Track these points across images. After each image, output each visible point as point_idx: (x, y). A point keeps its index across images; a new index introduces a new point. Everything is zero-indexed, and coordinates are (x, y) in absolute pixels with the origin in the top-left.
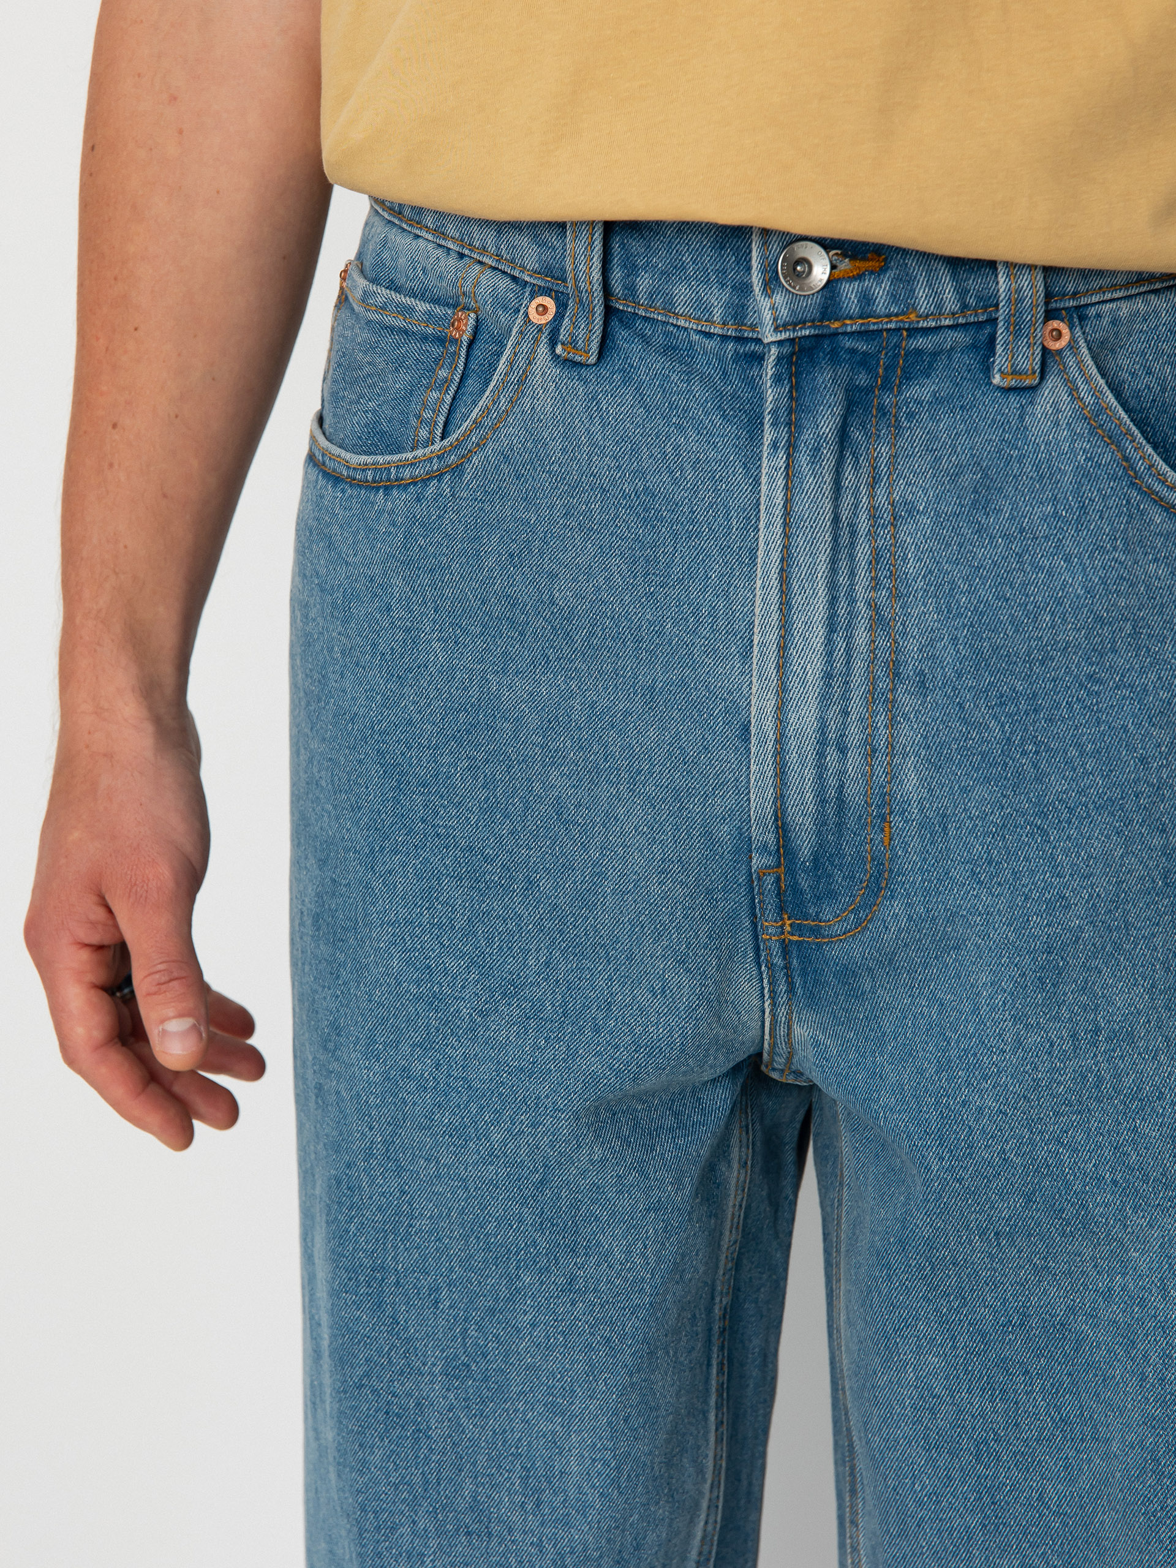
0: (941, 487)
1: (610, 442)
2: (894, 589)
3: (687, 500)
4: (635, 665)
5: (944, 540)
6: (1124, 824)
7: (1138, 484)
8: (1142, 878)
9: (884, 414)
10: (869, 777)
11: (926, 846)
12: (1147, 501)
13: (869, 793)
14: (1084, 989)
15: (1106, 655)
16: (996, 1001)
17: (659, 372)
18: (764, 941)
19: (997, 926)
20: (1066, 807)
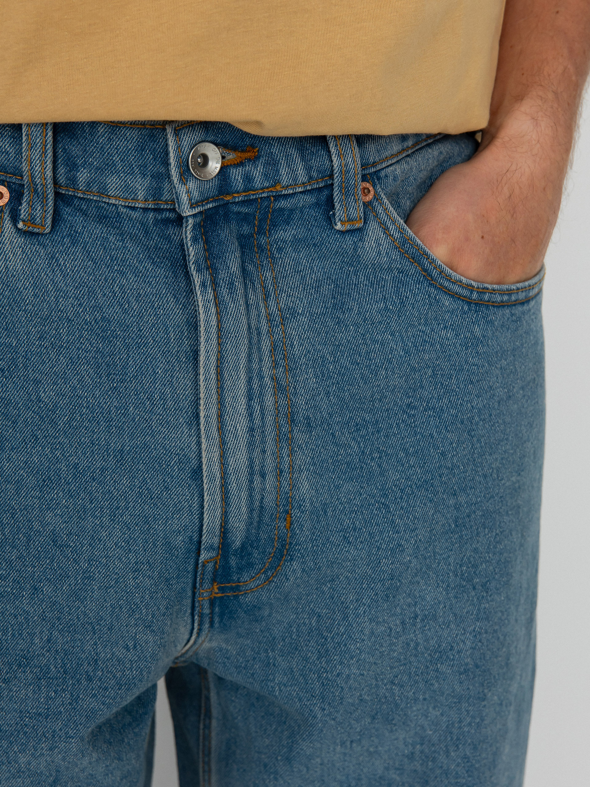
0: (311, 297)
1: (71, 288)
2: (287, 366)
3: (135, 323)
4: (108, 437)
5: (316, 330)
6: (434, 495)
7: (434, 284)
8: (443, 525)
9: (262, 251)
10: (278, 489)
11: (314, 524)
12: (440, 293)
13: (279, 498)
14: (409, 595)
15: (417, 390)
16: (360, 611)
17: (99, 235)
18: (199, 601)
19: (360, 566)
20: (399, 489)
